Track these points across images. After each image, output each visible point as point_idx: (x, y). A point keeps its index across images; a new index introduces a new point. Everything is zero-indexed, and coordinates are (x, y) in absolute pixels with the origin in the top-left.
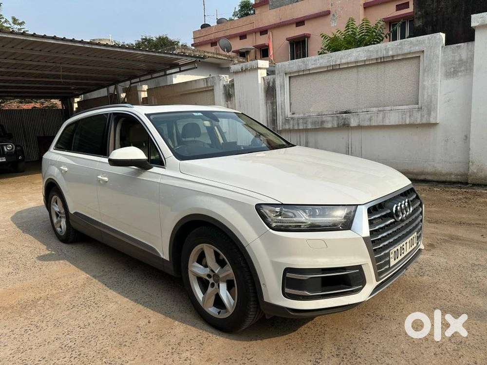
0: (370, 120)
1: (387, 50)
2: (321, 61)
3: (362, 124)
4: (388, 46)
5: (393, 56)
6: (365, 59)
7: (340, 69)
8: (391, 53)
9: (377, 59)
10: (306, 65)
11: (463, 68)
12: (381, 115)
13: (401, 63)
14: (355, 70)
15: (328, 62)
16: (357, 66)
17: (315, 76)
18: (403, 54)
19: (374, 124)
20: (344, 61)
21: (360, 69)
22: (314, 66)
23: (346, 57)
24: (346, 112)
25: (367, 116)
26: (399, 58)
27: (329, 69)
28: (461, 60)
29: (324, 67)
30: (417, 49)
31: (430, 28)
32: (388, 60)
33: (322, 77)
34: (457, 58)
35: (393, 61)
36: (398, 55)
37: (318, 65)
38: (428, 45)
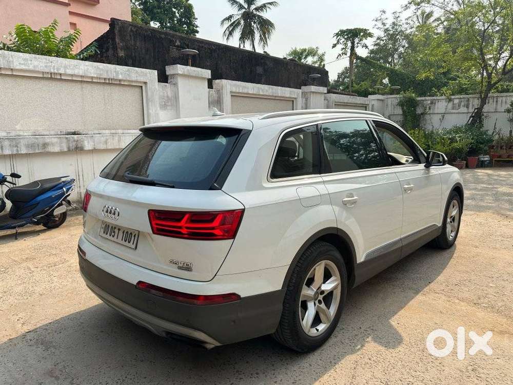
0: (106, 142)
1: (117, 73)
2: (36, 63)
3: (98, 147)
4: (118, 69)
5: (120, 80)
6: (95, 76)
7: (61, 79)
8: (120, 77)
9: (105, 79)
10: (9, 62)
11: (169, 104)
12: (116, 138)
13: (127, 89)
14: (78, 86)
15: (46, 66)
16: (83, 81)
17: (19, 80)
18: (129, 81)
19: (110, 148)
20: (69, 72)
21: (85, 85)
22: (23, 67)
23: (71, 67)
24: (74, 134)
25: (102, 138)
26: (126, 83)
27: (45, 76)
28: (168, 97)
29: (38, 72)
30: (142, 79)
31: (130, 62)
32: (115, 82)
33: (31, 84)
34: (166, 95)
35: (120, 85)
36: (124, 81)
37: (31, 67)
38: (150, 78)
